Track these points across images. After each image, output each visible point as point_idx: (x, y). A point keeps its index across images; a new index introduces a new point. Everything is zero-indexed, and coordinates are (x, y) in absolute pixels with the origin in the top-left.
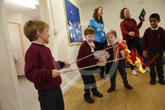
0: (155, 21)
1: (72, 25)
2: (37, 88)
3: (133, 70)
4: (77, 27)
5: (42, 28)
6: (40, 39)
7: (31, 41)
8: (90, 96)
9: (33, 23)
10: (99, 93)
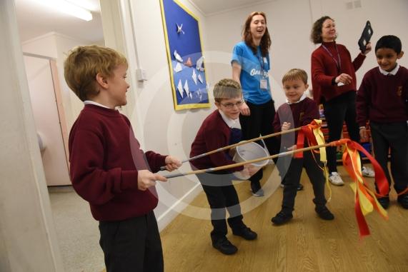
0: (389, 56)
1: (182, 61)
2: (96, 217)
3: (333, 173)
4: (195, 66)
5: (109, 68)
6: (104, 95)
7: (83, 101)
8: (227, 236)
9: (88, 55)
10: (249, 229)
